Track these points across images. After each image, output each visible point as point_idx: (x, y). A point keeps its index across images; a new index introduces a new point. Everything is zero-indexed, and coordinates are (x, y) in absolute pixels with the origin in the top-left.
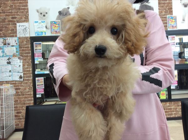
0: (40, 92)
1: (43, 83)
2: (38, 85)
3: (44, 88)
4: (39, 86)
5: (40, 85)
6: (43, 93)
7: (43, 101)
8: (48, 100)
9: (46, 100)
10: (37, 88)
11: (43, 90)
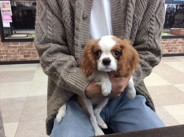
0: (7, 20)
1: (10, 9)
2: (3, 11)
3: (12, 15)
4: (4, 13)
5: (6, 11)
6: (11, 21)
7: (12, 33)
8: (17, 32)
9: (15, 32)
10: (2, 15)
11: (11, 18)
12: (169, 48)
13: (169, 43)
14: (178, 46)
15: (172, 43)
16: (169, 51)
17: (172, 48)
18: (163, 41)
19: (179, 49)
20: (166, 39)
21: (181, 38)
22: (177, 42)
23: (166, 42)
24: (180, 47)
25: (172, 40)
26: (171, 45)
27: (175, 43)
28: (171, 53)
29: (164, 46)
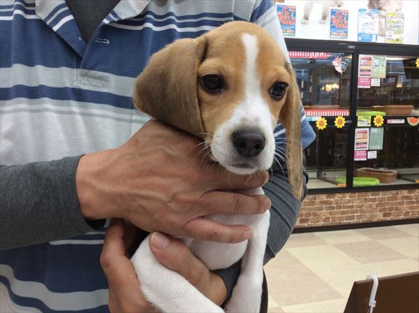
12: (385, 209)
13: (384, 199)
14: (402, 204)
15: (389, 199)
16: (385, 215)
17: (391, 209)
18: (372, 195)
19: (405, 210)
20: (377, 193)
21: (406, 189)
22: (399, 196)
23: (377, 197)
24: (405, 207)
25: (389, 194)
26: (387, 203)
27: (395, 198)
28: (389, 219)
29: (374, 206)
